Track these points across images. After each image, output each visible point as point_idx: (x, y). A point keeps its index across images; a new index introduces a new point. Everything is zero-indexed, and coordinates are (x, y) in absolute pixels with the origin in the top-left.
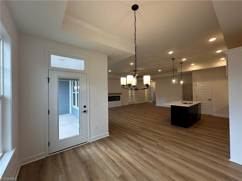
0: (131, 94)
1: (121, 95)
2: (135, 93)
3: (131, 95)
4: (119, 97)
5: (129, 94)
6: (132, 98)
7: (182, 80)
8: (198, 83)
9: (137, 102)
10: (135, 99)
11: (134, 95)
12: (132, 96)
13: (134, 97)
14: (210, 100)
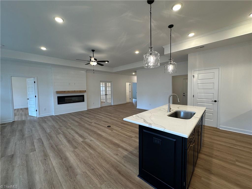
0: (104, 92)
1: (85, 95)
2: (111, 91)
3: (104, 94)
4: (83, 96)
5: (102, 92)
6: (106, 98)
7: (172, 62)
8: (198, 72)
9: (113, 103)
10: (111, 99)
11: (110, 94)
12: (106, 95)
13: (110, 96)
14: (215, 101)
